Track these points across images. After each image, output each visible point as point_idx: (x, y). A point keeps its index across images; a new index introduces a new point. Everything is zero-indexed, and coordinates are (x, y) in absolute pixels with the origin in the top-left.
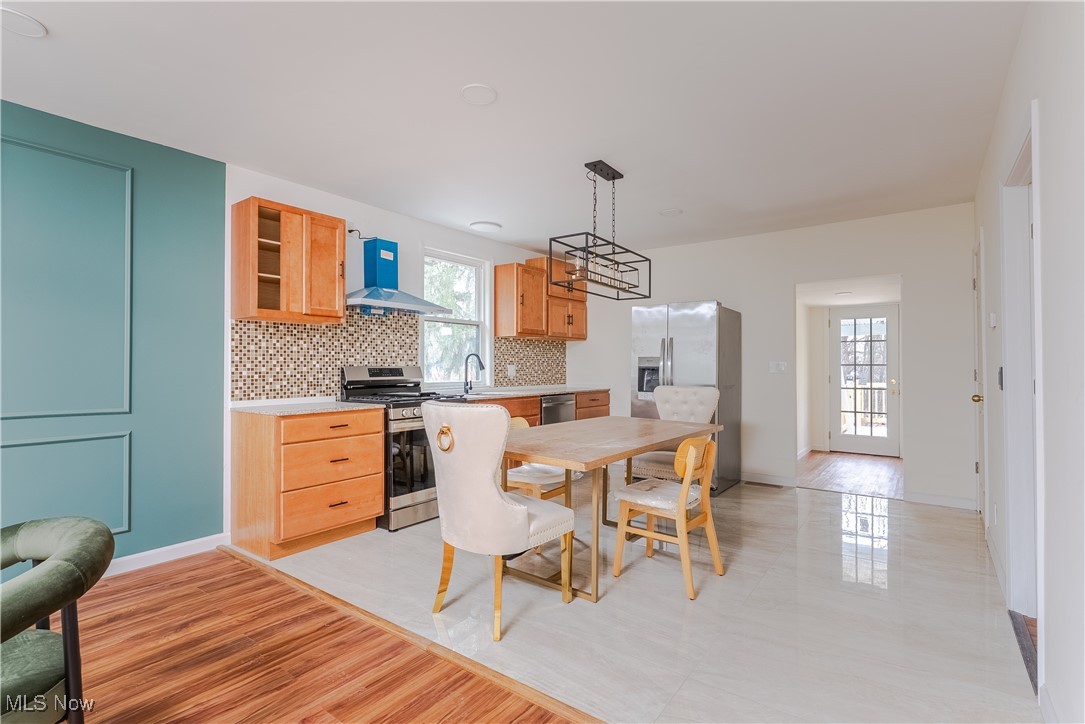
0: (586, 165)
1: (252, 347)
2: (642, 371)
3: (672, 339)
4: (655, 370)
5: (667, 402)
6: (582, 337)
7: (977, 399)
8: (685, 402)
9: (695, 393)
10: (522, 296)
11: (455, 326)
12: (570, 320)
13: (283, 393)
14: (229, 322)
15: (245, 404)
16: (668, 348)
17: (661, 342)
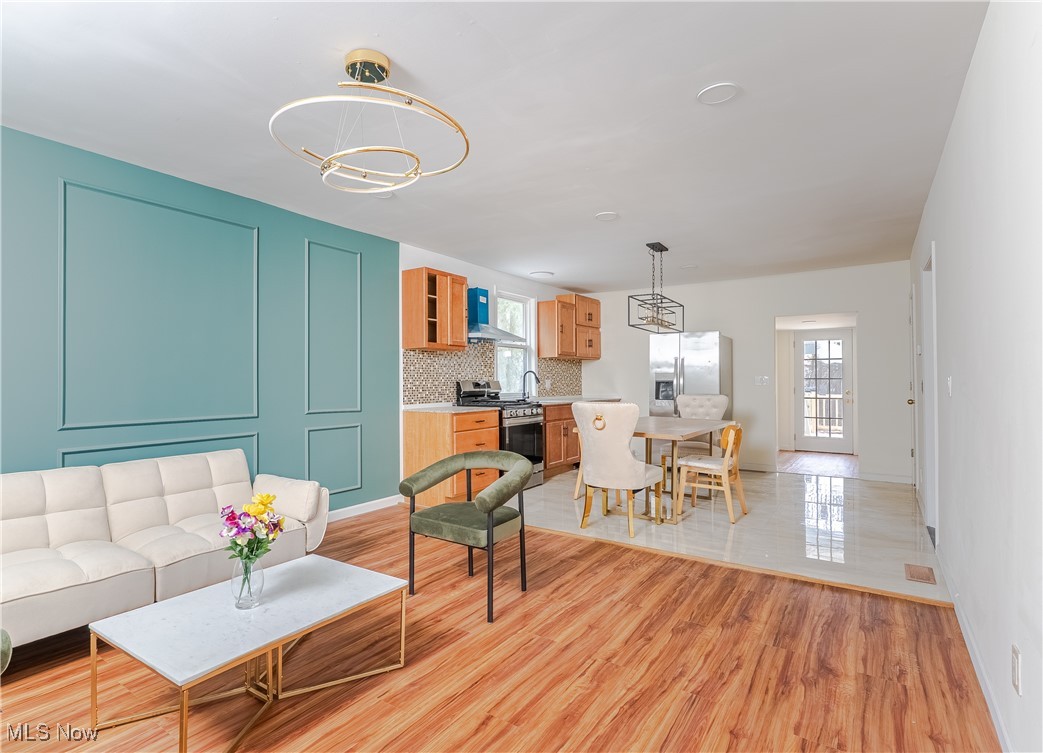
0: (647, 245)
1: (412, 368)
2: (658, 384)
3: (683, 360)
4: (669, 384)
5: (687, 406)
6: (597, 357)
7: (911, 402)
8: (702, 406)
9: (709, 400)
10: (562, 326)
11: (515, 350)
12: (590, 343)
13: (426, 400)
14: (401, 351)
15: (410, 407)
16: (680, 366)
17: (673, 362)
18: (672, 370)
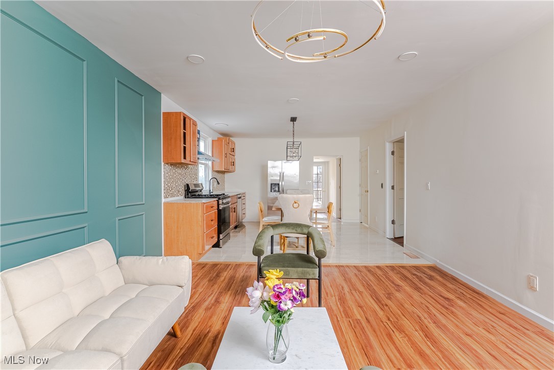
2: (272, 185)
3: (283, 173)
4: (277, 184)
6: (234, 171)
10: (226, 154)
12: (233, 164)
14: (163, 164)
15: (170, 199)
16: (282, 176)
17: (279, 174)
18: (278, 178)
